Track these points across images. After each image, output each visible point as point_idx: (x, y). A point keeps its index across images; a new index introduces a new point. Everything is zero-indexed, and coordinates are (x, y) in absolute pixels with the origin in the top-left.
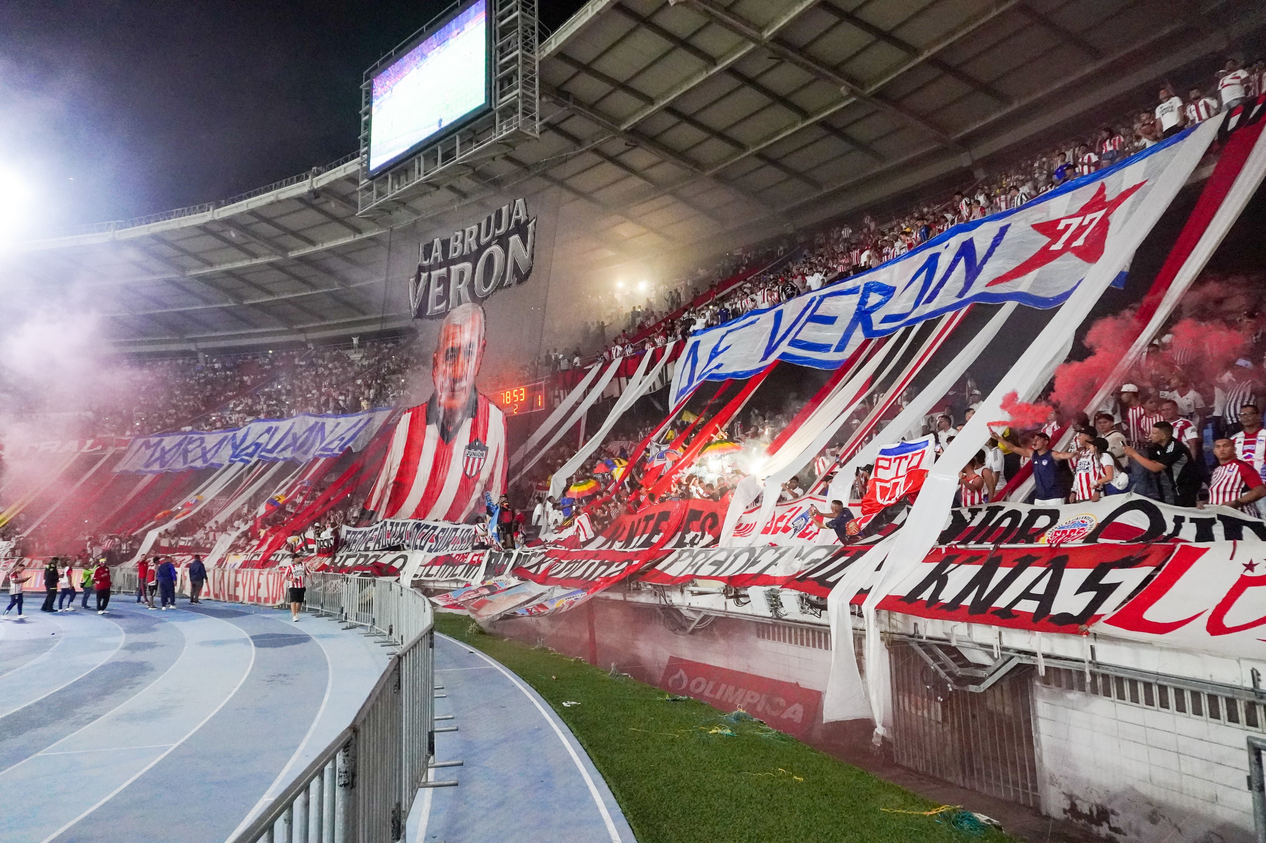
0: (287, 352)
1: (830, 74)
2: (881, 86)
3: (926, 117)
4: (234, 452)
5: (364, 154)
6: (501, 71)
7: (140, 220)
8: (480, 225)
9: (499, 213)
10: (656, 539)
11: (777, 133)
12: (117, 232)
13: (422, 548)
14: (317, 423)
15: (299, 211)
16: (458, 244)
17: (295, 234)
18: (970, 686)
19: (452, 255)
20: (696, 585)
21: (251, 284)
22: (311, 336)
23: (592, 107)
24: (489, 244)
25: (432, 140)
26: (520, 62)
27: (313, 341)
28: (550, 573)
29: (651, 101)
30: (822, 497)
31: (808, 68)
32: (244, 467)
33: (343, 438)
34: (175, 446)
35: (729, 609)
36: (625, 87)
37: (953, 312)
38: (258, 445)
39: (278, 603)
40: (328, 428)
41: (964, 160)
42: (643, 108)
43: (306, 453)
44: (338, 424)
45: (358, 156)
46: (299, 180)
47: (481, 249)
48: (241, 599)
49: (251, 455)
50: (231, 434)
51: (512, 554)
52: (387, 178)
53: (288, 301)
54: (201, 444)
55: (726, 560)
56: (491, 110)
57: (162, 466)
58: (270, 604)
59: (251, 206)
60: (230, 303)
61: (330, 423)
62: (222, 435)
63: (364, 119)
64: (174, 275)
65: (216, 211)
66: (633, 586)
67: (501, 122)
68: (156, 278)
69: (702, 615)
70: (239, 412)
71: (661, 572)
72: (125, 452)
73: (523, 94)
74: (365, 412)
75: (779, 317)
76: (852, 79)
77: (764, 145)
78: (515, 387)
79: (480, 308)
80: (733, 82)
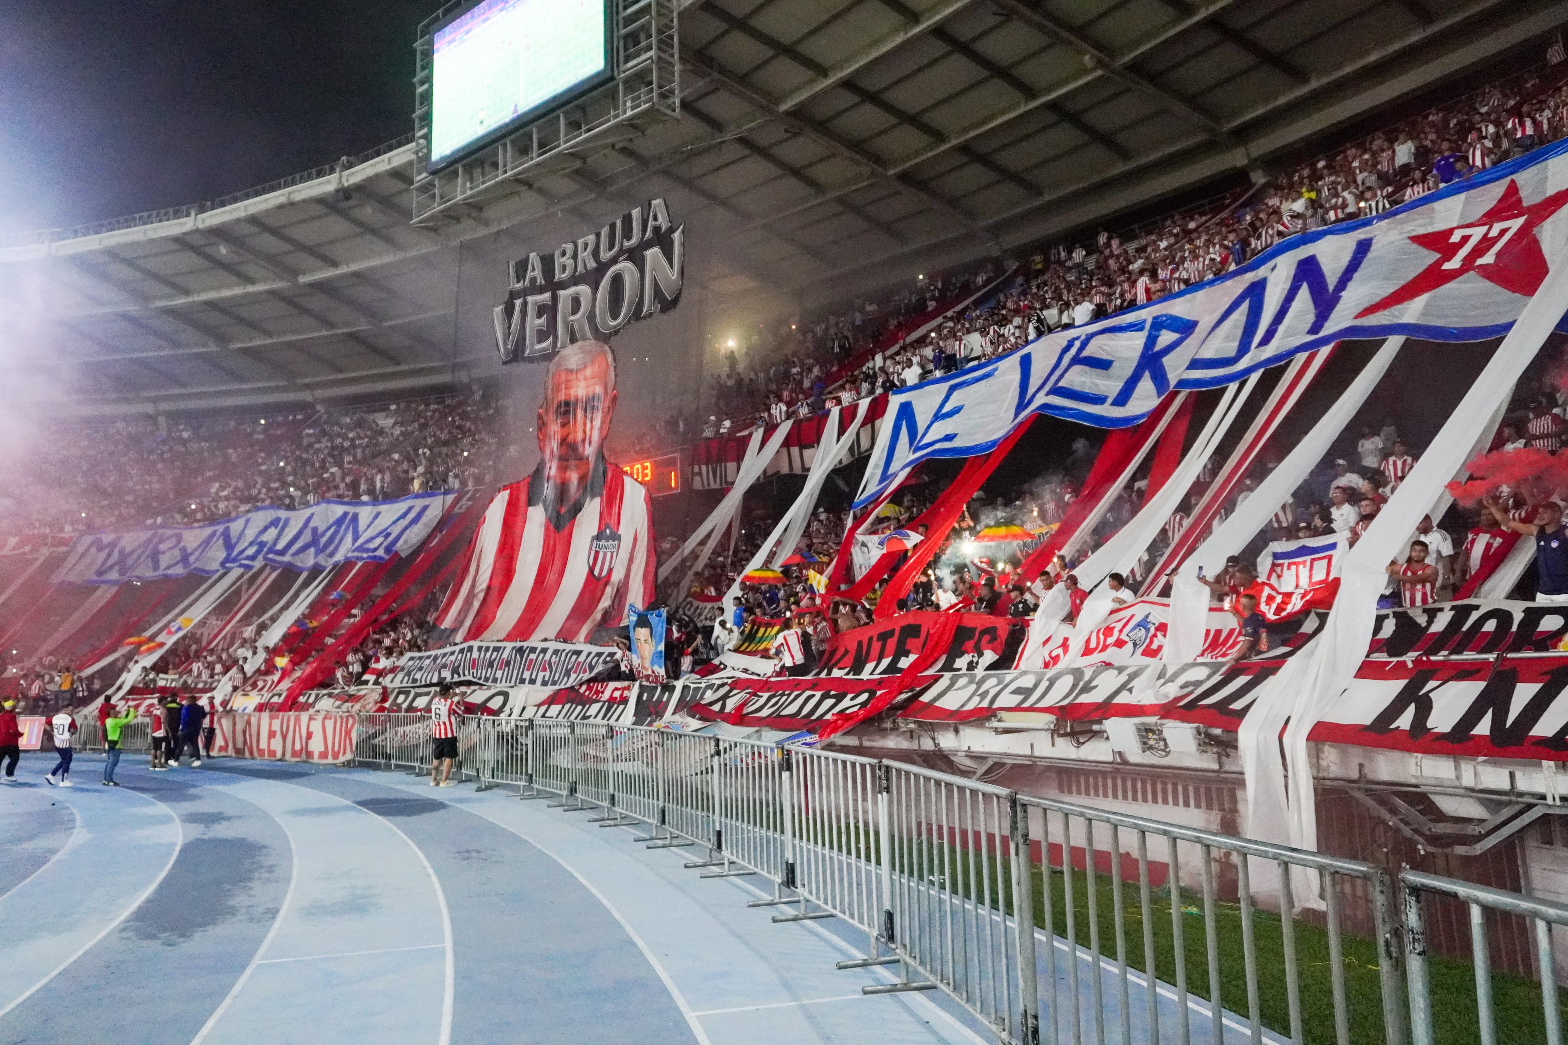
0: (295, 416)
1: (1072, 38)
2: (1135, 58)
3: (1193, 101)
4: (229, 555)
5: (421, 137)
6: (625, 27)
7: (88, 228)
8: (598, 235)
9: (627, 220)
10: (905, 663)
11: (993, 117)
12: (54, 245)
13: (532, 682)
14: (346, 514)
15: (320, 217)
16: (567, 261)
17: (310, 250)
18: (1456, 847)
19: (559, 276)
20: (1000, 721)
21: (241, 320)
22: (320, 393)
23: (744, 79)
24: (614, 261)
25: (525, 120)
26: (653, 13)
27: (324, 401)
28: (745, 711)
29: (822, 71)
30: (1164, 600)
31: (1042, 29)
32: (242, 576)
33: (389, 534)
34: (140, 546)
35: (1037, 753)
36: (790, 51)
37: (1307, 354)
38: (262, 544)
39: (342, 759)
40: (363, 522)
41: (1238, 158)
42: (811, 82)
43: (331, 555)
44: (378, 515)
45: (412, 141)
46: (320, 174)
47: (603, 268)
48: (279, 755)
49: (253, 558)
50: (220, 528)
51: (674, 687)
52: (456, 173)
53: (290, 345)
54: (179, 542)
55: (1036, 686)
56: (612, 78)
57: (122, 573)
58: (330, 760)
59: (251, 211)
60: (212, 348)
61: (365, 513)
62: (208, 531)
63: (420, 90)
64: (132, 308)
65: (199, 216)
66: (888, 725)
67: (625, 96)
68: (108, 310)
69: (990, 763)
70: (227, 498)
71: (929, 705)
72: (68, 553)
73: (659, 58)
74: (418, 496)
75: (1026, 363)
76: (1098, 46)
77: (972, 134)
78: (636, 461)
79: (607, 348)
80: (939, 47)
